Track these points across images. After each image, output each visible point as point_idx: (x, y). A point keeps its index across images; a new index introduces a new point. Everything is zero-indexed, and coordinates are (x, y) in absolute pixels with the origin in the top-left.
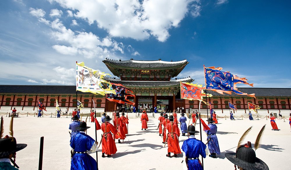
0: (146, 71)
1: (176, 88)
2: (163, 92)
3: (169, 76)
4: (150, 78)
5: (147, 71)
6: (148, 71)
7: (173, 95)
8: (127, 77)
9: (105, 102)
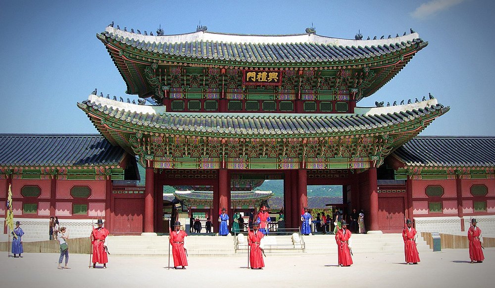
0: (265, 74)
1: (380, 137)
2: (329, 154)
3: (351, 95)
4: (277, 101)
5: (268, 72)
6: (274, 76)
7: (366, 166)
8: (189, 100)
9: (104, 197)
